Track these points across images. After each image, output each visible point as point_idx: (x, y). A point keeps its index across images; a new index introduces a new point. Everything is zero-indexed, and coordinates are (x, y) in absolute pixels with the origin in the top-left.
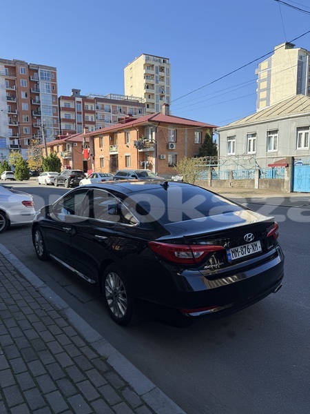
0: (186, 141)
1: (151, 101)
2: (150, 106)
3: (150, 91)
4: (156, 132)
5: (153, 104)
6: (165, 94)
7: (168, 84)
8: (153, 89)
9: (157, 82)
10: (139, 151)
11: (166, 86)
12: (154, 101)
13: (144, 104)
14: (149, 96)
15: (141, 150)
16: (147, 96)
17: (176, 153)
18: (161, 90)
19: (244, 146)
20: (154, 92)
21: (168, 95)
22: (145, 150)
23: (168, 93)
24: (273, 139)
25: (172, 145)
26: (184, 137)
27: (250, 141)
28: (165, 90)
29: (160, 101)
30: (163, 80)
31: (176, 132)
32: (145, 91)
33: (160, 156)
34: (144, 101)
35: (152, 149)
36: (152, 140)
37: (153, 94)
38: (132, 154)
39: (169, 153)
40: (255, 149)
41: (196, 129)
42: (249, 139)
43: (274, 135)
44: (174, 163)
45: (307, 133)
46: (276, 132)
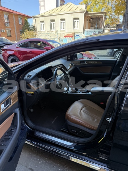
19: (49, 26)
26: (13, 20)
33: (1, 30)
39: (6, 28)
40: (55, 28)
41: (19, 17)
42: (51, 23)
43: (63, 22)
44: (10, 35)
45: (78, 22)
46: (64, 20)
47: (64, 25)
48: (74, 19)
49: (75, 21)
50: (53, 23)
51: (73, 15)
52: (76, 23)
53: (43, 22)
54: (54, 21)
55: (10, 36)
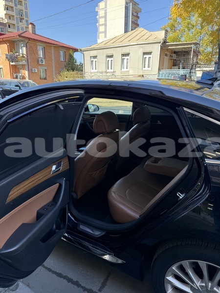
0: (53, 58)
1: (11, 22)
2: (11, 26)
3: (10, 13)
4: (27, 47)
5: (14, 25)
6: (24, 17)
7: (26, 8)
8: (13, 11)
9: (16, 5)
10: (11, 63)
11: (24, 10)
12: (15, 22)
13: (6, 24)
14: (10, 17)
15: (13, 64)
16: (8, 17)
17: (46, 68)
18: (20, 12)
19: (104, 65)
20: (14, 14)
21: (27, 19)
22: (17, 63)
23: (27, 17)
24: (125, 61)
25: (41, 60)
26: (52, 54)
27: (108, 61)
28: (24, 14)
29: (20, 23)
30: (21, 4)
31: (44, 49)
32: (5, 12)
33: (31, 70)
34: (6, 21)
35: (24, 62)
36: (23, 54)
37: (13, 16)
38: (4, 66)
39: (39, 67)
40: (113, 67)
41: (60, 49)
42: (108, 59)
43: (126, 58)
44: (45, 76)
45: (149, 58)
46: (128, 55)
47: (127, 63)
48: (145, 54)
49: (145, 56)
50: (110, 59)
51: (142, 47)
52: (147, 60)
53: (95, 57)
54: (111, 56)
55: (45, 79)
